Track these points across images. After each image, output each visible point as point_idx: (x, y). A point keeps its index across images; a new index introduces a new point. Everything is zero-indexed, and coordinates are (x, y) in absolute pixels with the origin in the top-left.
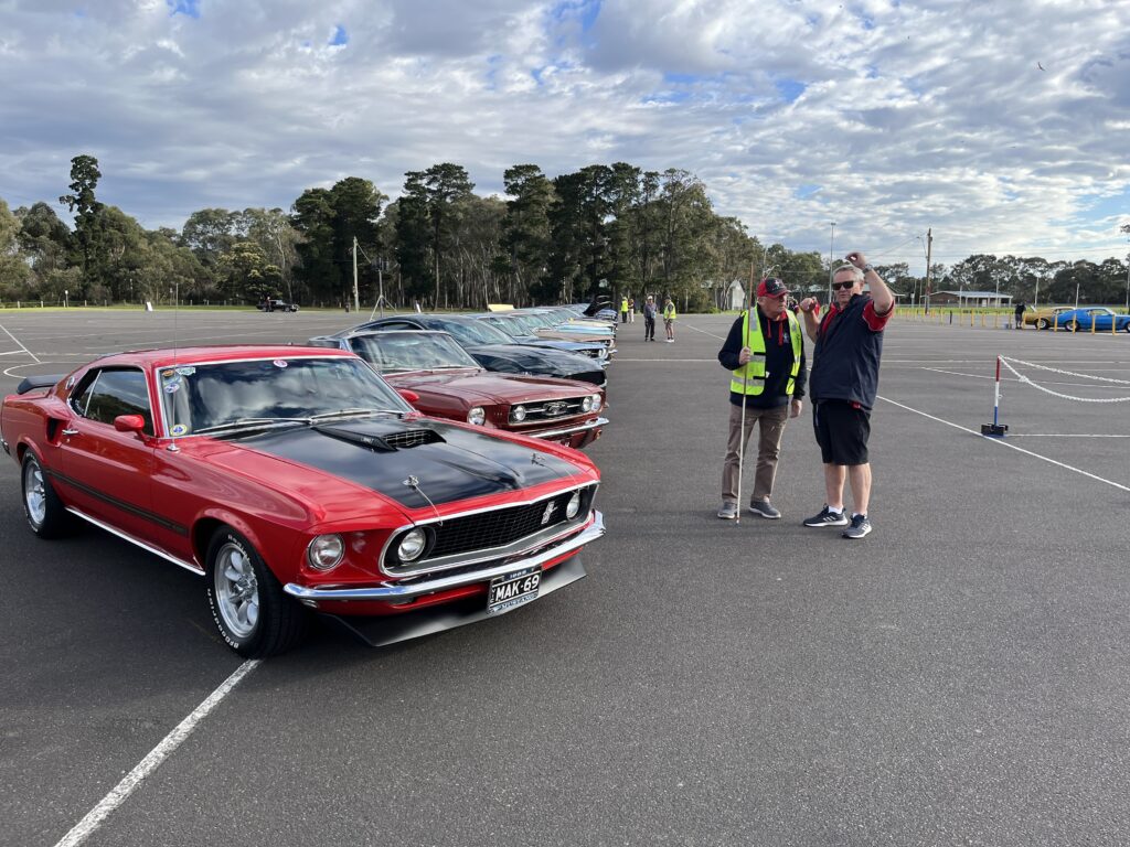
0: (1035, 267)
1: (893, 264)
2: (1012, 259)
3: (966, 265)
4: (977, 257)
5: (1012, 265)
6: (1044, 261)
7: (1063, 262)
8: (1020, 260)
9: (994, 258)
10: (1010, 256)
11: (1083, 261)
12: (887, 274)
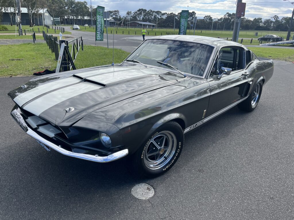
0: (158, 14)
1: (114, 10)
2: (151, 11)
3: (138, 12)
4: (141, 9)
5: (151, 13)
6: (161, 12)
7: (166, 13)
8: (154, 12)
9: (146, 11)
10: (151, 10)
11: (172, 13)
12: (112, 14)
